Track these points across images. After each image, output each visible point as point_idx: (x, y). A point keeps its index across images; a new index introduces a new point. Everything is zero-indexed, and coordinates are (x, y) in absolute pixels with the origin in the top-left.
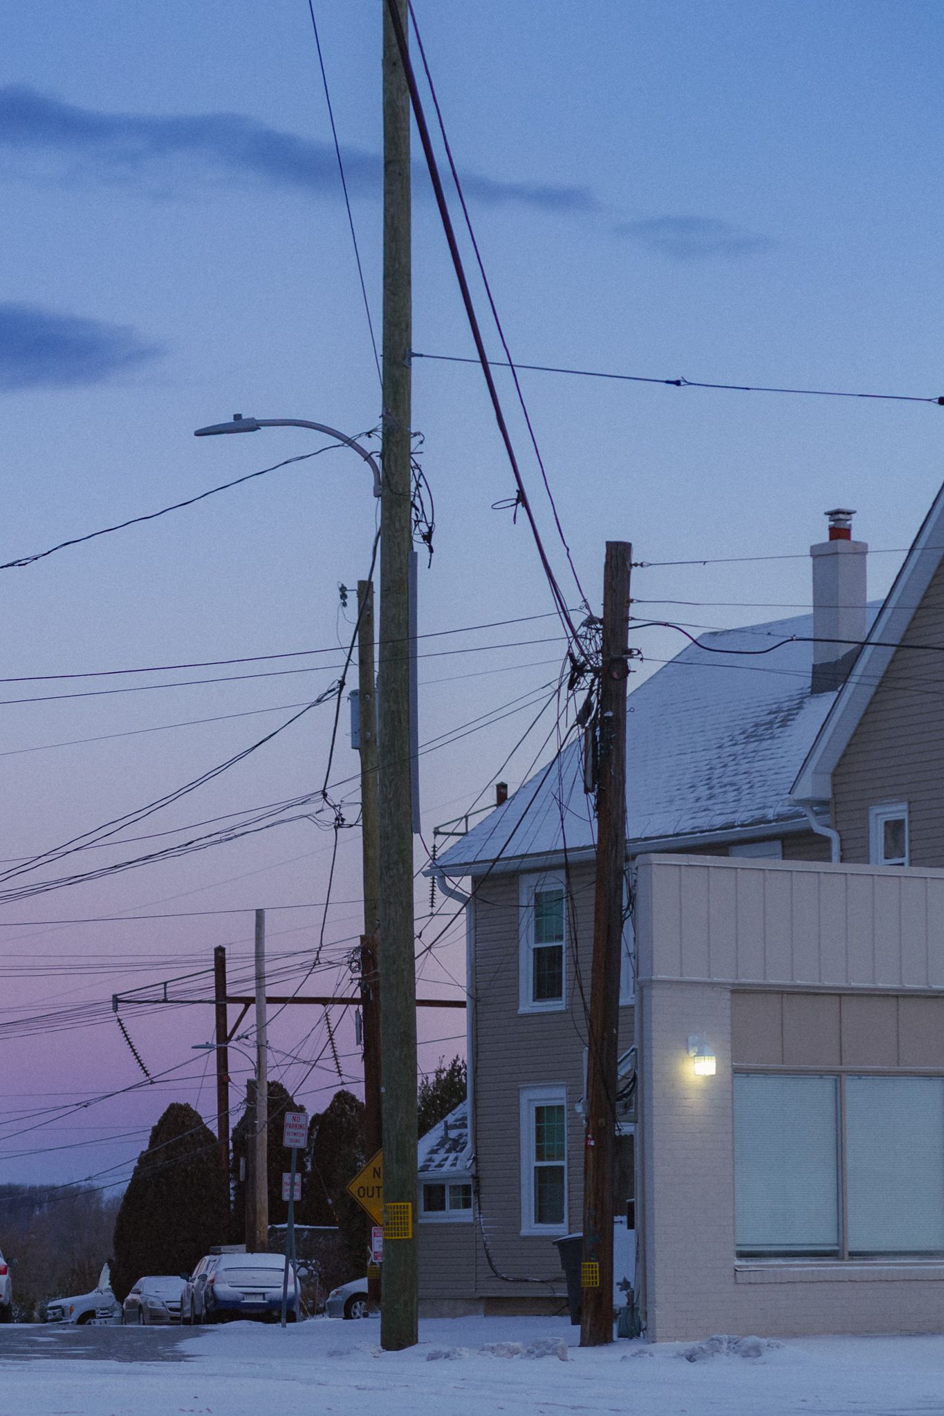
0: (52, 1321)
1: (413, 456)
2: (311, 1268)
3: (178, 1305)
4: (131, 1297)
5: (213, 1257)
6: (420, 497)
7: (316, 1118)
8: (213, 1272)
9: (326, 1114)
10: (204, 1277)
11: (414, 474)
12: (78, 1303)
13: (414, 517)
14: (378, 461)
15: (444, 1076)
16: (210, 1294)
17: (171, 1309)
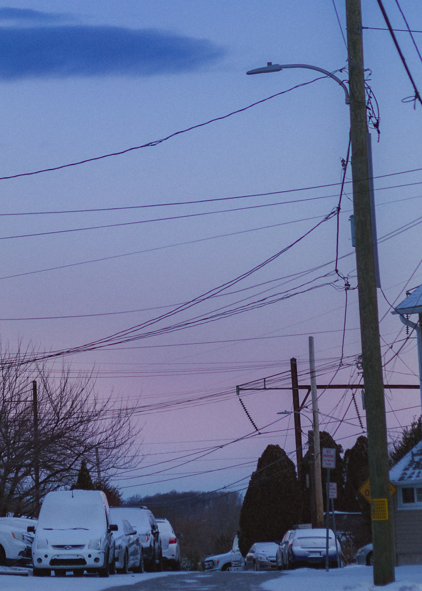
0: (208, 569)
1: (366, 82)
2: (348, 536)
3: (275, 559)
4: (249, 554)
5: (293, 531)
6: (371, 104)
7: (348, 451)
8: (292, 540)
9: (353, 449)
10: (287, 543)
11: (367, 92)
12: (222, 558)
13: (368, 114)
14: (347, 85)
15: (416, 426)
16: (290, 552)
17: (271, 561)
